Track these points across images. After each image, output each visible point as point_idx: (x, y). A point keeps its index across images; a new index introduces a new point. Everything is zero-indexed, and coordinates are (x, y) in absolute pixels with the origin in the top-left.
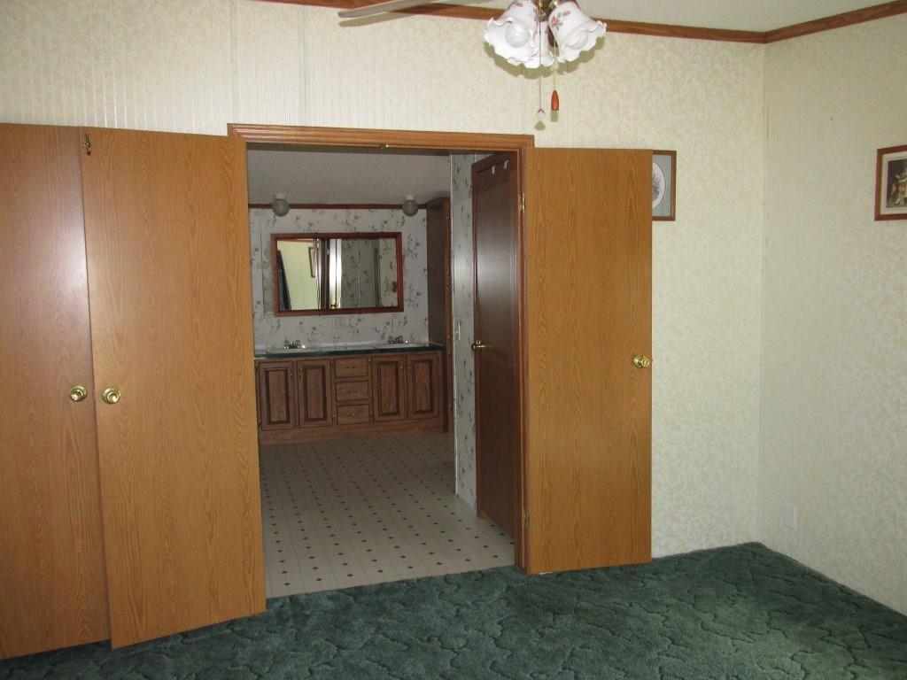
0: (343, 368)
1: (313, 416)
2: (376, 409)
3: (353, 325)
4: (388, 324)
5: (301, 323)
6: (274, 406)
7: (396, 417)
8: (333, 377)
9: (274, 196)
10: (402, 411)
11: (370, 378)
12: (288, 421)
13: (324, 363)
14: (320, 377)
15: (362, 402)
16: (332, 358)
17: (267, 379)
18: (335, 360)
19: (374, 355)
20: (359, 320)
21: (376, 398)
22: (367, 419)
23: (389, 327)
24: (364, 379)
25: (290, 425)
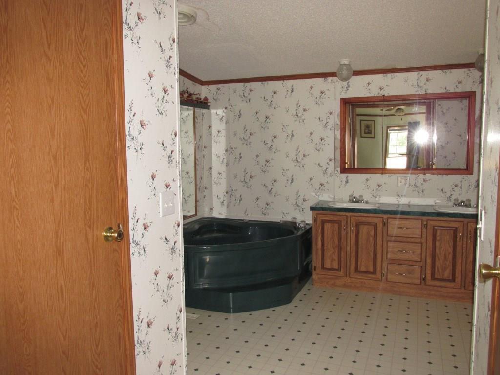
0: (395, 227)
1: (363, 269)
2: (429, 272)
3: (418, 184)
4: (456, 186)
5: (367, 180)
6: (328, 254)
7: (452, 285)
8: (385, 234)
9: (339, 62)
10: (458, 279)
11: (423, 240)
12: (338, 270)
13: (376, 220)
14: (372, 233)
15: (414, 263)
16: (385, 216)
17: (323, 229)
18: (388, 219)
19: (430, 218)
20: (425, 180)
21: (429, 261)
22: (419, 282)
23: (457, 190)
24: (417, 241)
25: (341, 273)
